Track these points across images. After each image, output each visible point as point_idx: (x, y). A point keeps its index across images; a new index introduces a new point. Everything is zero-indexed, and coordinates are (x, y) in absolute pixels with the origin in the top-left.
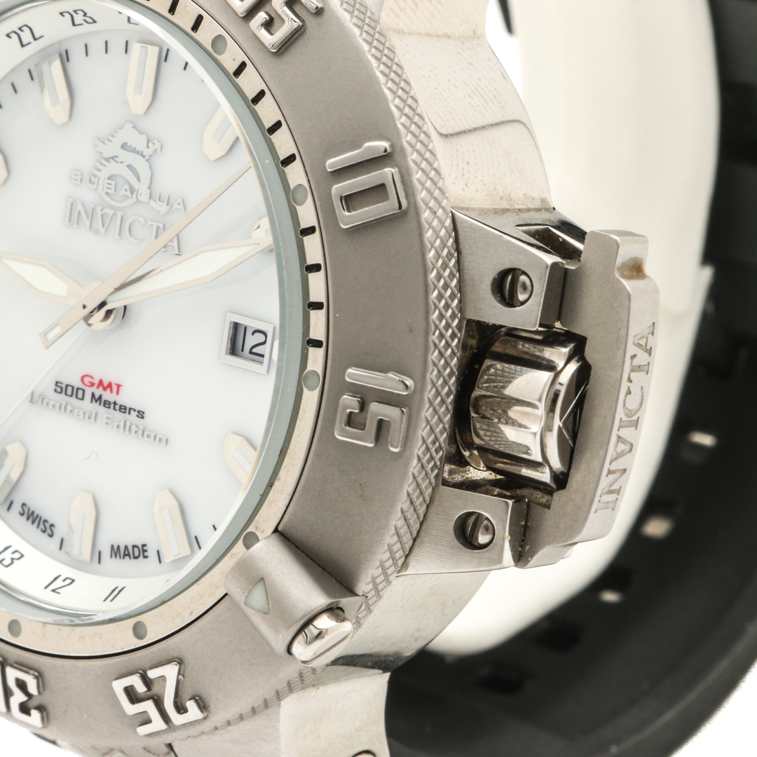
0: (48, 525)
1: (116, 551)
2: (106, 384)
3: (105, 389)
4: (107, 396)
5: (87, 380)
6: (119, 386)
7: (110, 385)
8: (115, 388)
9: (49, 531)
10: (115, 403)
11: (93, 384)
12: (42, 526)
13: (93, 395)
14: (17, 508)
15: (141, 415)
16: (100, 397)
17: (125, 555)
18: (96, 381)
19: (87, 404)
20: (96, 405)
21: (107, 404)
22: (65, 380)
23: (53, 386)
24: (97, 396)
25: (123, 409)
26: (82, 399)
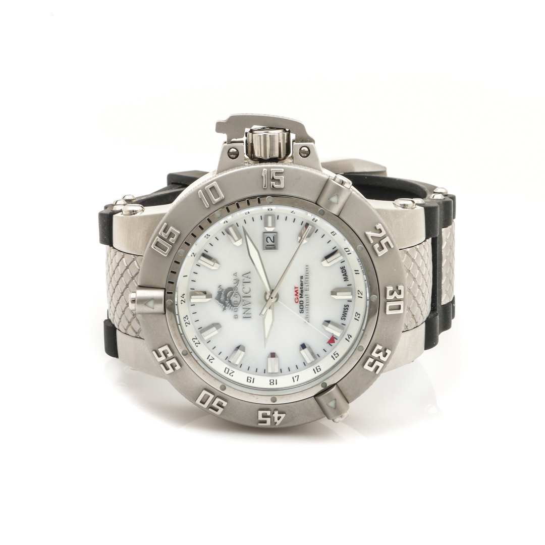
0: (346, 308)
1: (346, 279)
2: (296, 293)
3: (297, 293)
4: (299, 292)
5: (297, 301)
6: (295, 288)
7: (296, 291)
8: (296, 289)
9: (347, 307)
10: (301, 288)
11: (297, 298)
12: (346, 310)
13: (300, 297)
14: (343, 321)
15: (302, 277)
16: (300, 294)
17: (346, 275)
18: (296, 297)
19: (304, 299)
20: (304, 296)
21: (302, 291)
22: (299, 309)
23: (302, 314)
24: (300, 296)
25: (302, 285)
26: (302, 301)
